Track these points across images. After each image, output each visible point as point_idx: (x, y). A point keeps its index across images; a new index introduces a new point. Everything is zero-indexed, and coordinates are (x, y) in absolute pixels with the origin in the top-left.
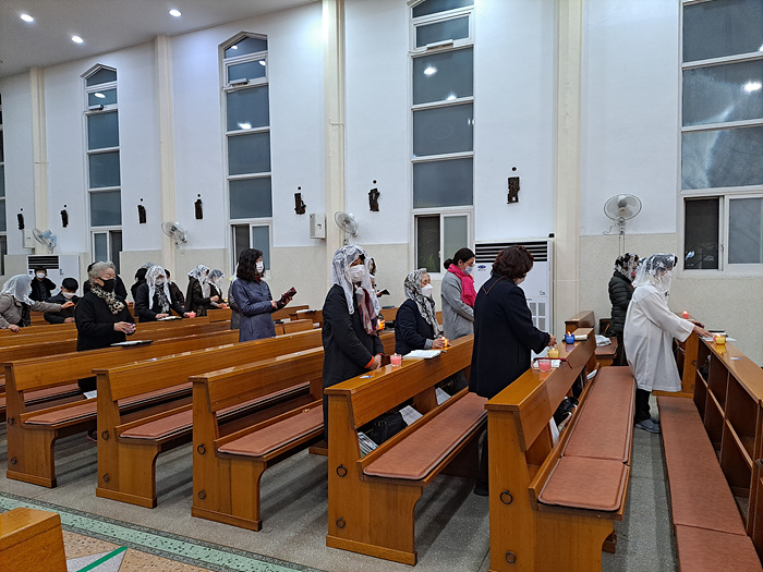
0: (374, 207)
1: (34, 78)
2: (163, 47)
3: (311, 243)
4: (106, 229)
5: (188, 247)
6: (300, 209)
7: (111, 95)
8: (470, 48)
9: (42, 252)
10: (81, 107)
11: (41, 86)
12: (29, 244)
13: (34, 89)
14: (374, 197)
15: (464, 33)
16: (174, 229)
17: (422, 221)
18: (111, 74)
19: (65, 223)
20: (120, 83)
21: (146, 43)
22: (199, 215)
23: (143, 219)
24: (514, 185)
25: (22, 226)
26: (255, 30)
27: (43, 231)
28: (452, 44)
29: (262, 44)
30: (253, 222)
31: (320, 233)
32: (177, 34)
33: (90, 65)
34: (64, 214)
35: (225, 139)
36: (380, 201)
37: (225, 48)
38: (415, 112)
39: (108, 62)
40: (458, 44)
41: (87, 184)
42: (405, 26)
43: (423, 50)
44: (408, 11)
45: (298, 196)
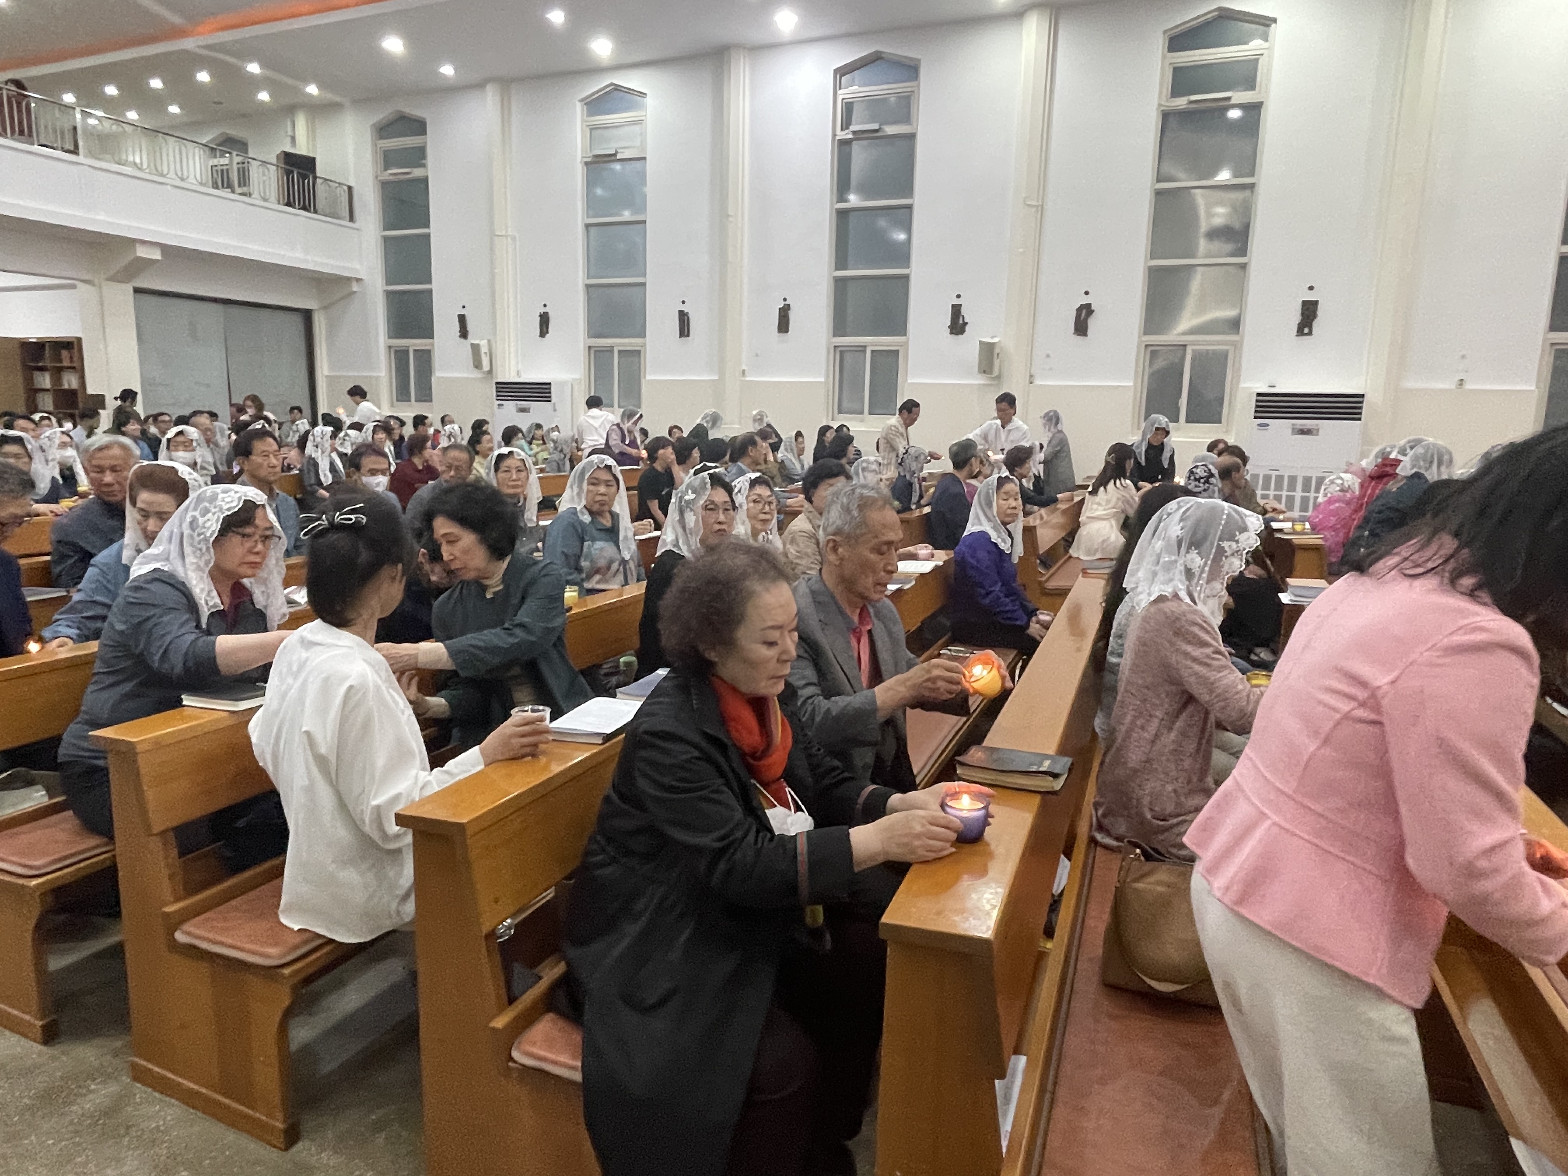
0: (1081, 328)
2: (740, 64)
4: (614, 344)
6: (957, 326)
7: (635, 133)
8: (1260, 106)
9: (519, 375)
10: (577, 150)
14: (1084, 313)
15: (1250, 83)
18: (636, 101)
19: (544, 332)
20: (650, 114)
22: (784, 326)
23: (685, 332)
24: (1309, 311)
25: (465, 333)
26: (901, 50)
28: (1229, 98)
29: (911, 71)
30: (874, 343)
33: (599, 85)
34: (543, 317)
35: (831, 215)
36: (1092, 322)
37: (843, 74)
38: (1158, 194)
39: (631, 80)
40: (1238, 97)
41: (582, 273)
42: (1155, 62)
43: (1181, 102)
44: (1159, 43)
45: (956, 310)
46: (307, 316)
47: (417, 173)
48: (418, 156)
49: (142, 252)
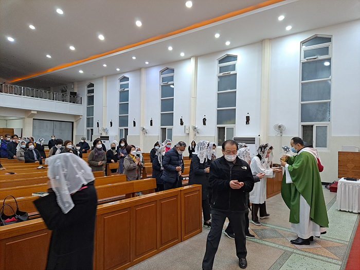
0: (204, 124)
1: (104, 80)
2: (143, 71)
3: (185, 135)
4: (123, 128)
5: (147, 135)
6: (182, 124)
7: (127, 85)
8: (236, 74)
9: (104, 135)
10: (118, 89)
11: (106, 82)
12: (100, 132)
13: (104, 83)
14: (204, 120)
15: (234, 69)
16: (144, 129)
17: (219, 128)
18: (127, 79)
19: (111, 126)
20: (130, 82)
21: (138, 70)
22: (151, 125)
23: (135, 125)
24: (248, 118)
25: (98, 126)
26: (170, 67)
27: (105, 128)
28: (230, 73)
29: (173, 71)
30: (167, 127)
31: (187, 132)
32: (147, 68)
33: (121, 76)
34: (111, 123)
35: (160, 101)
36: (206, 122)
37: (162, 72)
38: (218, 94)
39: (126, 75)
40: (232, 73)
41: (118, 114)
42: (216, 66)
43: (221, 74)
44: (217, 62)
45: (181, 119)
46: (73, 123)
47: (92, 94)
48: (92, 91)
49: (32, 112)
